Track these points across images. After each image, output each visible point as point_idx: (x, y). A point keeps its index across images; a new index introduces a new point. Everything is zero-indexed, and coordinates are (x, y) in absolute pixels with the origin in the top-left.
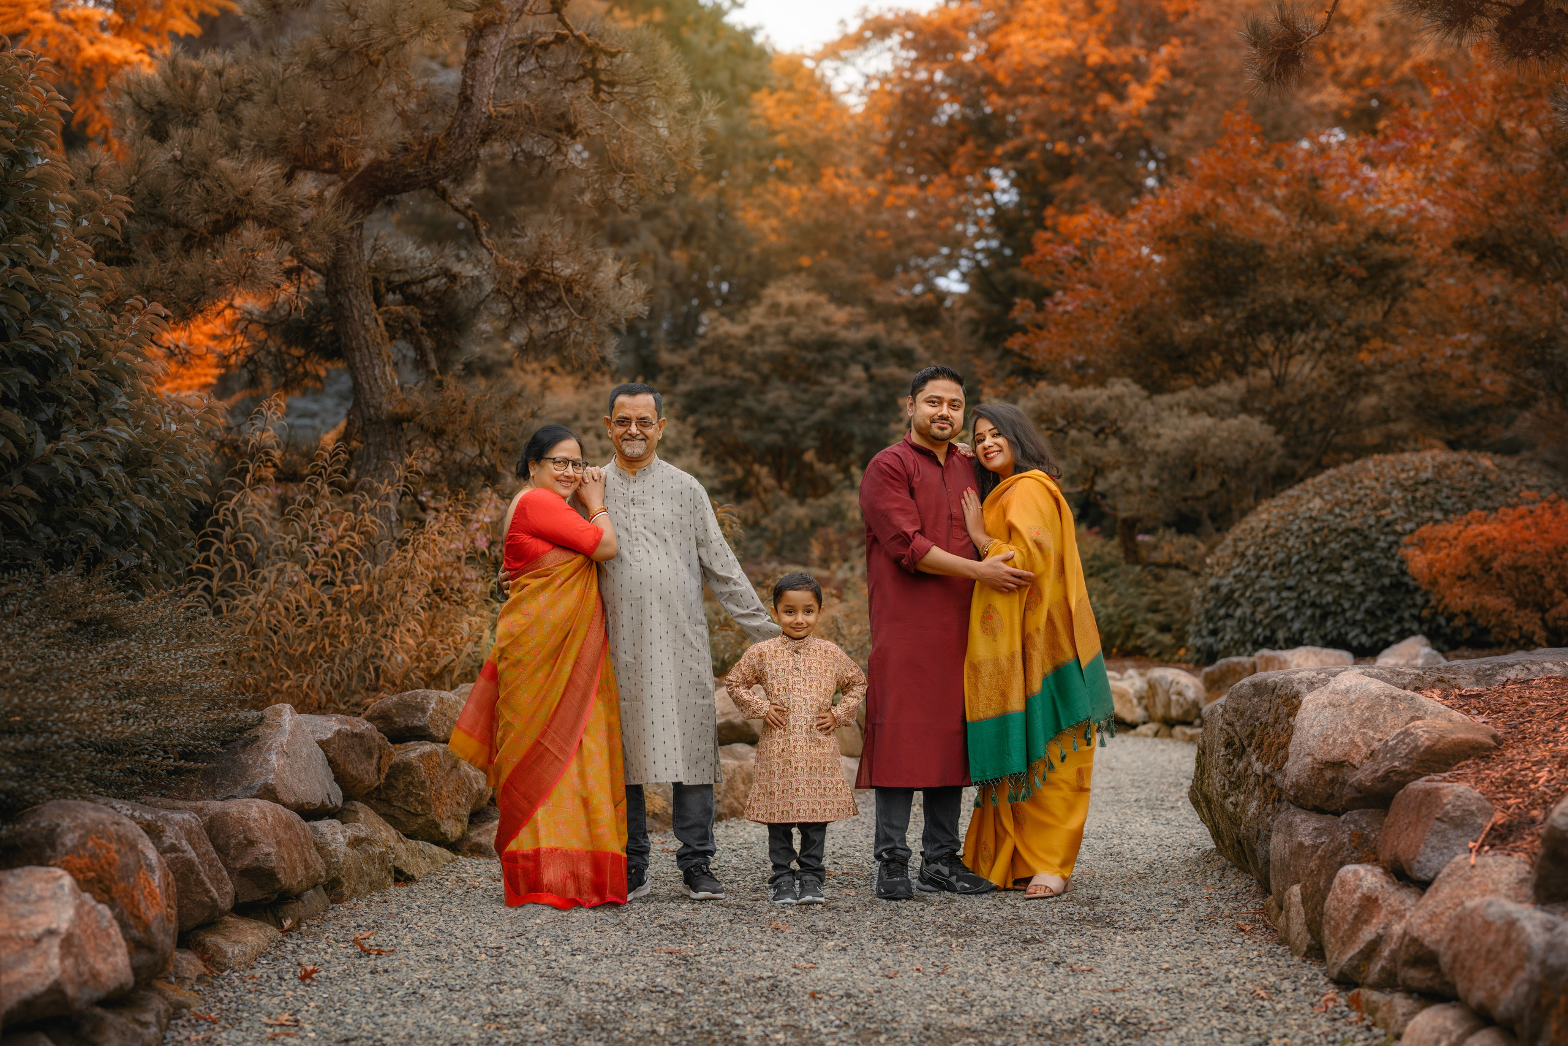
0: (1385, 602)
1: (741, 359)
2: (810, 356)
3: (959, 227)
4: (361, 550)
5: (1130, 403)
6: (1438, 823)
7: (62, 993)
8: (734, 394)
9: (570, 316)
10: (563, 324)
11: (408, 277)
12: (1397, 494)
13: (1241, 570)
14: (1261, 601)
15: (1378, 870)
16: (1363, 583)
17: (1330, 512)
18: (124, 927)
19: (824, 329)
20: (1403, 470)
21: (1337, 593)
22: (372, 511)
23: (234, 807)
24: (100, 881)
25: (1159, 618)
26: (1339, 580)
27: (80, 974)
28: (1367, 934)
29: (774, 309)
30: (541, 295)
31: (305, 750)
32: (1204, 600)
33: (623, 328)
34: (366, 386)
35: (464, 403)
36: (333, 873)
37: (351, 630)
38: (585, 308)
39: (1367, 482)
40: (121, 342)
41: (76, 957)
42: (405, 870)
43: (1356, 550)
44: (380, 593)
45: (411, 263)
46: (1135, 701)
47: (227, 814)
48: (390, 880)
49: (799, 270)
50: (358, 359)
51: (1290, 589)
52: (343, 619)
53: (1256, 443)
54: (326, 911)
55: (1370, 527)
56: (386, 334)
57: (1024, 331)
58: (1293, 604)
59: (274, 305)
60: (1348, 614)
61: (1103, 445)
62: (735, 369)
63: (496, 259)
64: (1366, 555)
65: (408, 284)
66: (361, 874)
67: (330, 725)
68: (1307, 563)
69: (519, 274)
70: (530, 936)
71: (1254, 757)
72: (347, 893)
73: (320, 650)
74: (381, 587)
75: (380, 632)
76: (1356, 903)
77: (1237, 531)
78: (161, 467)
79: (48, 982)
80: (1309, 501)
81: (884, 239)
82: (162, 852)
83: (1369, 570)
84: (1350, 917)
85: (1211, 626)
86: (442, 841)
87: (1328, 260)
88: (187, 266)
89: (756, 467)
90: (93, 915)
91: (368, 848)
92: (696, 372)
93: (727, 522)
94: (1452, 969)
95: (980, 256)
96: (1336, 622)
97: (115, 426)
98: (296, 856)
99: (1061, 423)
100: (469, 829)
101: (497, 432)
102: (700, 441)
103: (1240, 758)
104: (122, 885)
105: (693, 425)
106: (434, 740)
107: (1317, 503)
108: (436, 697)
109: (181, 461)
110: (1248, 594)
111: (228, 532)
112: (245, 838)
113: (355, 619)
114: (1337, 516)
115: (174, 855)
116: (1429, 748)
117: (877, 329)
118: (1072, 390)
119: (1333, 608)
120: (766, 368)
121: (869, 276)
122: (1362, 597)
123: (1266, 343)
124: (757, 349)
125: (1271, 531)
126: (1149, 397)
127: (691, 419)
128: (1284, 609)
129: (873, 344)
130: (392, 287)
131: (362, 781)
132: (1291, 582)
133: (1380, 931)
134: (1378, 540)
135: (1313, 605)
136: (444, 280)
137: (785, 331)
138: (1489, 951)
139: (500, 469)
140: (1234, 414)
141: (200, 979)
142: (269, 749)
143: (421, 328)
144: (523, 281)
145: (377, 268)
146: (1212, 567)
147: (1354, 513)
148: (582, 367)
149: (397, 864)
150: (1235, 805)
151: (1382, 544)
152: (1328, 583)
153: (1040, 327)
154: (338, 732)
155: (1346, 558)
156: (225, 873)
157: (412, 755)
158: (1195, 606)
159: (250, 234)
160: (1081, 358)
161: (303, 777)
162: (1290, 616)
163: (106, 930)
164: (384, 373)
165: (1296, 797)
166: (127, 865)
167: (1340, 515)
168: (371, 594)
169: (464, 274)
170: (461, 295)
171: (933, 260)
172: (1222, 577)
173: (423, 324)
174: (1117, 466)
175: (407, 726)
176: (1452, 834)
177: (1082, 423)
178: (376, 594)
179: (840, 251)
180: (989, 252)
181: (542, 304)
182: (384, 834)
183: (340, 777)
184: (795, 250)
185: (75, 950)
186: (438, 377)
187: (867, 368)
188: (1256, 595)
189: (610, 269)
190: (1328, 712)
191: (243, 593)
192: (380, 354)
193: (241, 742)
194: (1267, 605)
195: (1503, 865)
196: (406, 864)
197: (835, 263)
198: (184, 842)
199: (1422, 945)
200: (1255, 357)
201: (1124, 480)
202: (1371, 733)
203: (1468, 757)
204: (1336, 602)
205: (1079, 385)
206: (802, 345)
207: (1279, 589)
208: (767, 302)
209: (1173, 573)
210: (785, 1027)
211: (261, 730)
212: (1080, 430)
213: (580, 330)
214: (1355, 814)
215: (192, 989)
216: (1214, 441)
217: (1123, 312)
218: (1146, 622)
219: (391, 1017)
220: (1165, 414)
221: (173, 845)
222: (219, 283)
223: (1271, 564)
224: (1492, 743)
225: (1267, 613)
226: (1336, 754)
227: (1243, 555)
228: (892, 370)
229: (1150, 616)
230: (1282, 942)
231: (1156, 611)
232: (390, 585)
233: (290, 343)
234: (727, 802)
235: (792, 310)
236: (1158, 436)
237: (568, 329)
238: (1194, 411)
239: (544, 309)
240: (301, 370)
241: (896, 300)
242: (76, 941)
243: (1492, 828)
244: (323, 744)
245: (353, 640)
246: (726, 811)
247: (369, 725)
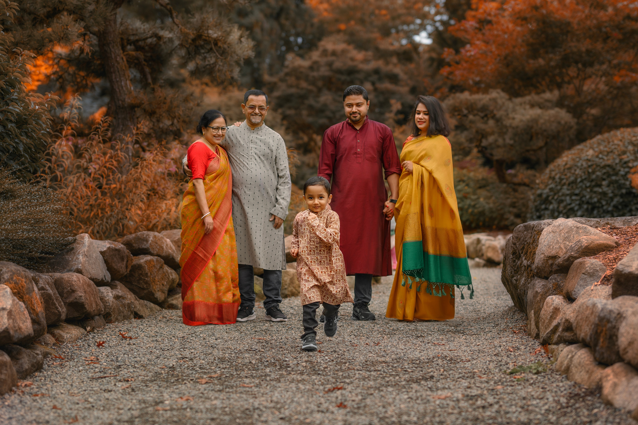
0: (623, 202)
1: (307, 78)
2: (343, 78)
3: (426, 9)
4: (116, 167)
5: (500, 102)
6: (583, 275)
7: (9, 333)
8: (303, 97)
9: (217, 58)
10: (212, 61)
11: (137, 38)
12: (630, 148)
13: (552, 186)
14: (562, 201)
15: (561, 297)
16: (613, 192)
17: (597, 157)
18: (30, 313)
19: (350, 63)
20: (634, 136)
21: (599, 197)
22: (121, 149)
23: (66, 276)
24: (19, 294)
25: (515, 210)
26: (600, 190)
27: (15, 327)
28: (555, 323)
29: (325, 53)
30: (202, 47)
31: (94, 255)
32: (535, 201)
33: (242, 63)
34: (117, 90)
35: (165, 99)
36: (107, 310)
37: (111, 206)
38: (224, 53)
39: (616, 142)
40: (14, 68)
41: (13, 320)
42: (139, 313)
43: (609, 176)
44: (125, 189)
45: (139, 31)
46: (500, 251)
47: (63, 278)
48: (132, 316)
49: (339, 31)
50: (114, 77)
51: (576, 195)
52: (107, 201)
53: (563, 122)
54: (104, 325)
55: (616, 164)
56: (127, 65)
57: (449, 65)
58: (578, 202)
59: (72, 51)
60: (605, 208)
61: (486, 123)
62: (304, 84)
63: (181, 29)
64: (614, 178)
65: (137, 41)
66: (120, 312)
67: (105, 245)
68: (585, 182)
69: (192, 36)
70: (197, 334)
71: (524, 258)
72: (113, 320)
73: (96, 216)
74: (126, 186)
75: (125, 207)
76: (551, 311)
77: (551, 166)
78: (32, 125)
79: (3, 328)
80: (587, 151)
81: (385, 15)
82: (39, 290)
83: (616, 185)
84: (549, 317)
85: (538, 214)
86: (155, 301)
87: (604, 30)
88: (35, 32)
89: (315, 136)
90: (18, 305)
91: (123, 300)
92: (283, 86)
93: (292, 157)
94: (576, 328)
95: (438, 24)
96: (599, 211)
97: (13, 106)
98: (92, 299)
99: (465, 112)
100: (168, 298)
101: (181, 113)
102: (285, 122)
103: (519, 259)
104: (27, 296)
105: (281, 114)
106: (152, 254)
107: (591, 152)
108: (153, 235)
109: (41, 122)
110: (556, 197)
111: (54, 158)
112: (71, 289)
113: (113, 200)
114: (600, 159)
115: (43, 292)
116: (586, 247)
117: (379, 64)
118: (471, 95)
119: (597, 205)
120: (320, 84)
121: (376, 35)
122: (612, 199)
123: (572, 71)
124: (315, 74)
125: (568, 166)
126: (510, 99)
127: (280, 111)
128: (573, 205)
129: (377, 71)
130: (130, 42)
131: (119, 272)
132: (577, 191)
133: (559, 321)
134: (620, 170)
135: (588, 203)
136: (155, 39)
137: (330, 65)
138: (587, 317)
139: (182, 131)
140: (552, 108)
141: (54, 345)
142: (79, 253)
143: (144, 62)
144: (194, 40)
145: (123, 33)
146: (538, 184)
147: (609, 157)
148: (222, 82)
149: (135, 310)
150: (516, 280)
151: (622, 173)
152: (595, 192)
153: (457, 63)
154: (109, 248)
155: (604, 180)
156: (63, 303)
157: (142, 261)
158: (531, 204)
159: (65, 18)
160: (478, 79)
161: (94, 267)
162: (576, 208)
163: (23, 312)
164: (126, 84)
165: (537, 273)
166: (29, 288)
167: (602, 158)
168: (120, 189)
169: (165, 36)
170: (163, 46)
171: (412, 27)
172: (544, 189)
173: (145, 60)
174: (493, 133)
175: (139, 248)
176: (588, 279)
177: (476, 112)
178: (123, 190)
179: (362, 21)
180: (443, 23)
181: (203, 51)
182: (129, 296)
183: (110, 269)
184: (337, 21)
185: (12, 317)
186: (152, 86)
187: (373, 84)
188: (560, 198)
189: (236, 34)
190: (551, 235)
191: (61, 188)
192: (124, 75)
193: (65, 250)
194: (565, 203)
195: (604, 289)
196: (140, 310)
197: (358, 28)
198: (47, 286)
199: (569, 322)
200: (566, 79)
201: (496, 141)
202: (568, 243)
203: (604, 251)
204: (599, 201)
205: (477, 92)
206: (339, 72)
207: (571, 195)
208: (321, 49)
209: (522, 189)
210: (306, 362)
211: (75, 245)
212: (474, 115)
213: (221, 64)
214: (556, 276)
215: (51, 348)
216: (542, 121)
217: (499, 55)
218: (510, 212)
219: (138, 358)
220: (518, 108)
221: (43, 287)
222: (51, 41)
223: (567, 183)
224: (615, 245)
225: (565, 207)
226: (553, 253)
227: (554, 178)
228: (387, 85)
229: (511, 209)
230: (529, 335)
231: (514, 207)
232: (130, 184)
233: (79, 69)
234: (290, 289)
235: (334, 53)
236: (514, 119)
237: (215, 63)
238: (532, 106)
239: (204, 53)
240: (84, 82)
241: (391, 48)
242: (13, 313)
243: (605, 277)
244: (102, 253)
245: (112, 211)
246: (289, 293)
247: (122, 246)
